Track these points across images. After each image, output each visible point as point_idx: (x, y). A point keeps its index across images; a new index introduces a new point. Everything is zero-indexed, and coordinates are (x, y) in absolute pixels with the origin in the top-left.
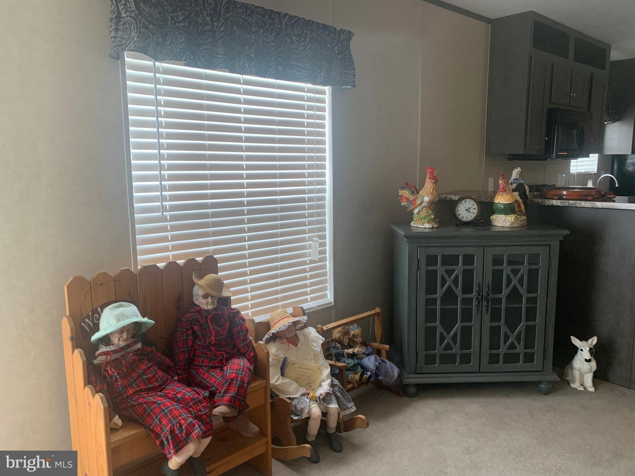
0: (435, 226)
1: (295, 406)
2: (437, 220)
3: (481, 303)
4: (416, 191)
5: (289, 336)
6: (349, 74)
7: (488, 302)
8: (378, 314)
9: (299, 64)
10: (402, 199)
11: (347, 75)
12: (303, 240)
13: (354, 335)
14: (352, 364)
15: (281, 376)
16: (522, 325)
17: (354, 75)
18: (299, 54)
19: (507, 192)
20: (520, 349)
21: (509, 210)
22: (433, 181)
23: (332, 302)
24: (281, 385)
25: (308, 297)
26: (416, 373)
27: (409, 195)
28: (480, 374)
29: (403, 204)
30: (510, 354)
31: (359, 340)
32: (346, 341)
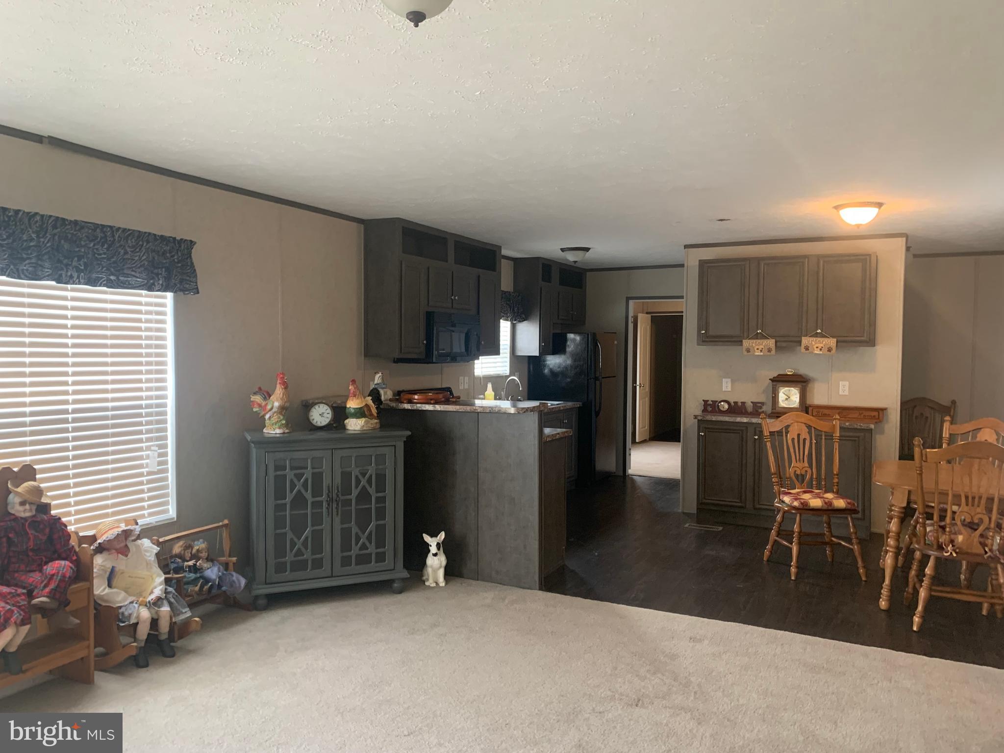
0: (287, 431)
1: (123, 614)
2: (290, 425)
3: (331, 504)
4: (267, 395)
5: (118, 547)
6: (191, 281)
7: (338, 504)
8: (226, 526)
9: (133, 273)
10: (254, 405)
11: (189, 283)
12: (140, 449)
13: (198, 551)
14: (193, 578)
15: (107, 588)
16: (373, 524)
17: (196, 283)
18: (134, 263)
19: (357, 397)
20: (372, 549)
21: (360, 413)
22: (283, 387)
23: (174, 518)
24: (107, 594)
25: (146, 512)
26: (266, 584)
27: (261, 401)
28: (333, 578)
29: (255, 410)
30: (361, 555)
31: (204, 555)
32: (188, 555)
